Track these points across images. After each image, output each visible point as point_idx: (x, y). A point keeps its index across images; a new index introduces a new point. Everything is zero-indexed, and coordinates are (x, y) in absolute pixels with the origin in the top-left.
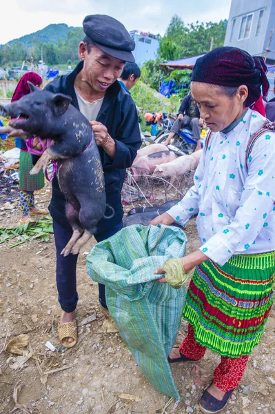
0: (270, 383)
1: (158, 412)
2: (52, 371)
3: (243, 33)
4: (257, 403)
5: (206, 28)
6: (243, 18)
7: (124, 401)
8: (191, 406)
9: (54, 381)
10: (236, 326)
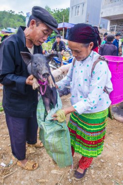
0: (101, 162)
1: (57, 184)
2: (6, 176)
3: (77, 14)
4: (97, 171)
5: (60, 11)
6: (76, 7)
7: (41, 183)
8: (70, 178)
9: (7, 180)
10: (92, 144)
